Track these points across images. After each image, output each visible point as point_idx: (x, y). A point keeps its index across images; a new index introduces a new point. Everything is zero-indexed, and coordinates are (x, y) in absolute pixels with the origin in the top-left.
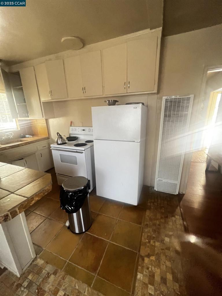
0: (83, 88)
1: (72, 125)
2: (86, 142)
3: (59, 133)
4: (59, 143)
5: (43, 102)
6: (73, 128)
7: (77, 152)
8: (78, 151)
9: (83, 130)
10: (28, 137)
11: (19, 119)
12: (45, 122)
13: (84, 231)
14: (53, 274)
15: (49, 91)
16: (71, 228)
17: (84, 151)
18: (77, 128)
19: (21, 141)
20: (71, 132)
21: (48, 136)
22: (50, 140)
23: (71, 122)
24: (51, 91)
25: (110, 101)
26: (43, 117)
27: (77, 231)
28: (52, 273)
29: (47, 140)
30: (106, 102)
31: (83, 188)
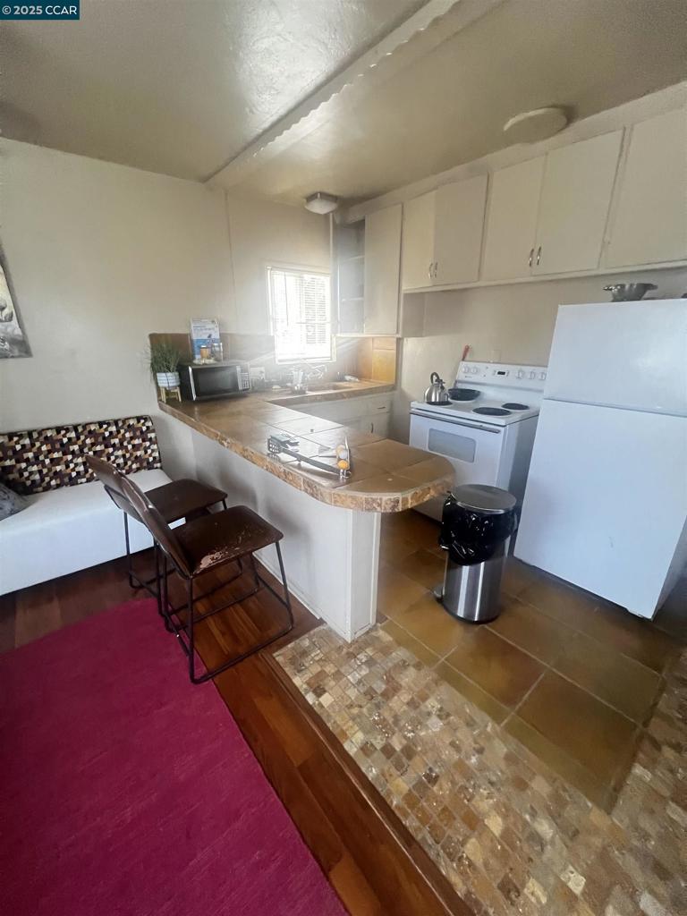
0: (533, 251)
1: (467, 358)
2: (504, 406)
3: (437, 376)
4: (433, 400)
5: (406, 295)
6: (471, 365)
7: (481, 428)
8: (484, 425)
9: (499, 373)
10: (350, 381)
11: (339, 335)
12: (395, 347)
13: (476, 619)
14: (414, 666)
15: (428, 266)
16: (447, 602)
17: (502, 429)
18: (481, 366)
19: (335, 388)
20: (461, 376)
21: (392, 382)
22: (396, 392)
23: (467, 350)
24: (437, 264)
25: (627, 287)
26: (397, 332)
27: (461, 613)
28: (412, 663)
29: (390, 393)
30: (611, 289)
31: (502, 512)
